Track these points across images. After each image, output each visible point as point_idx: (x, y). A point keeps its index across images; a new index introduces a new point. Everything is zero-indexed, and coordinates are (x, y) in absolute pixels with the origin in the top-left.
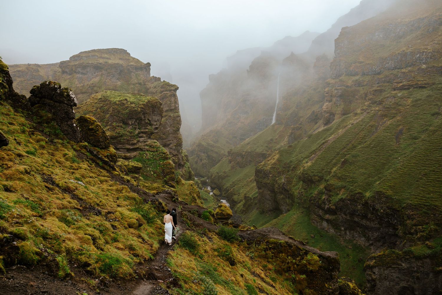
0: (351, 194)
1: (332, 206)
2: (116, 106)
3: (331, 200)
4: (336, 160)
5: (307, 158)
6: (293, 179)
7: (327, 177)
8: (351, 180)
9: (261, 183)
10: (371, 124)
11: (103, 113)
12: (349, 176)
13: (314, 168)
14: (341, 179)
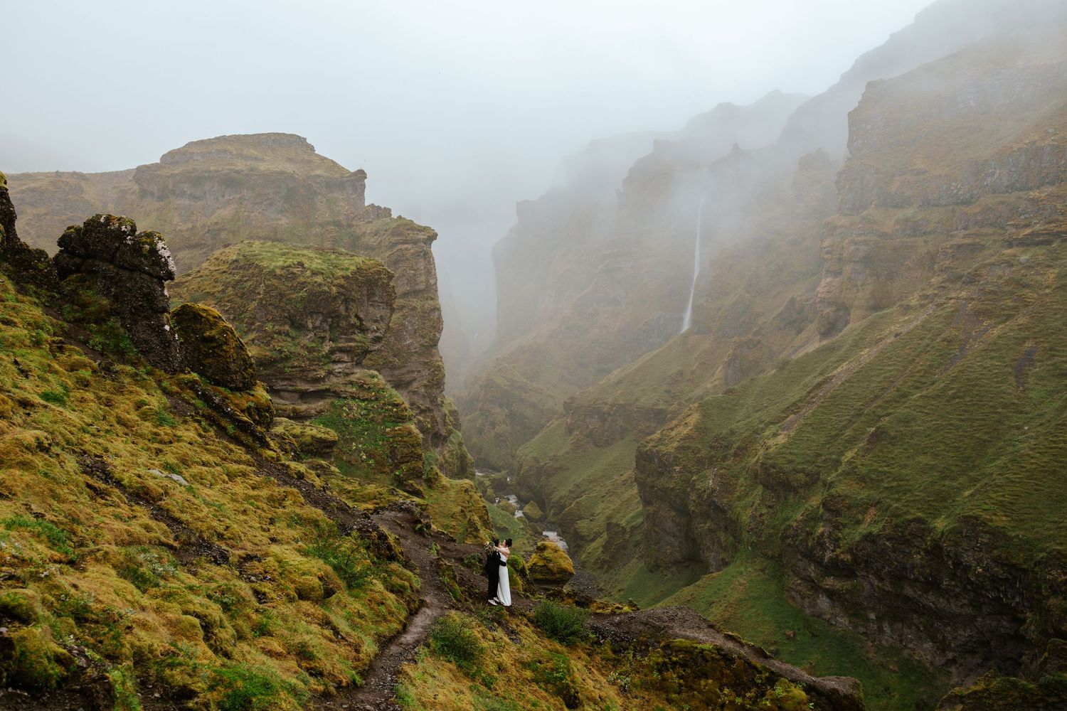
0: (895, 521)
1: (842, 553)
2: (275, 282)
3: (839, 539)
4: (855, 430)
5: (774, 423)
6: (738, 478)
8: (895, 484)
9: (652, 487)
10: (946, 334)
11: (241, 298)
12: (890, 473)
13: (795, 451)
14: (868, 480)
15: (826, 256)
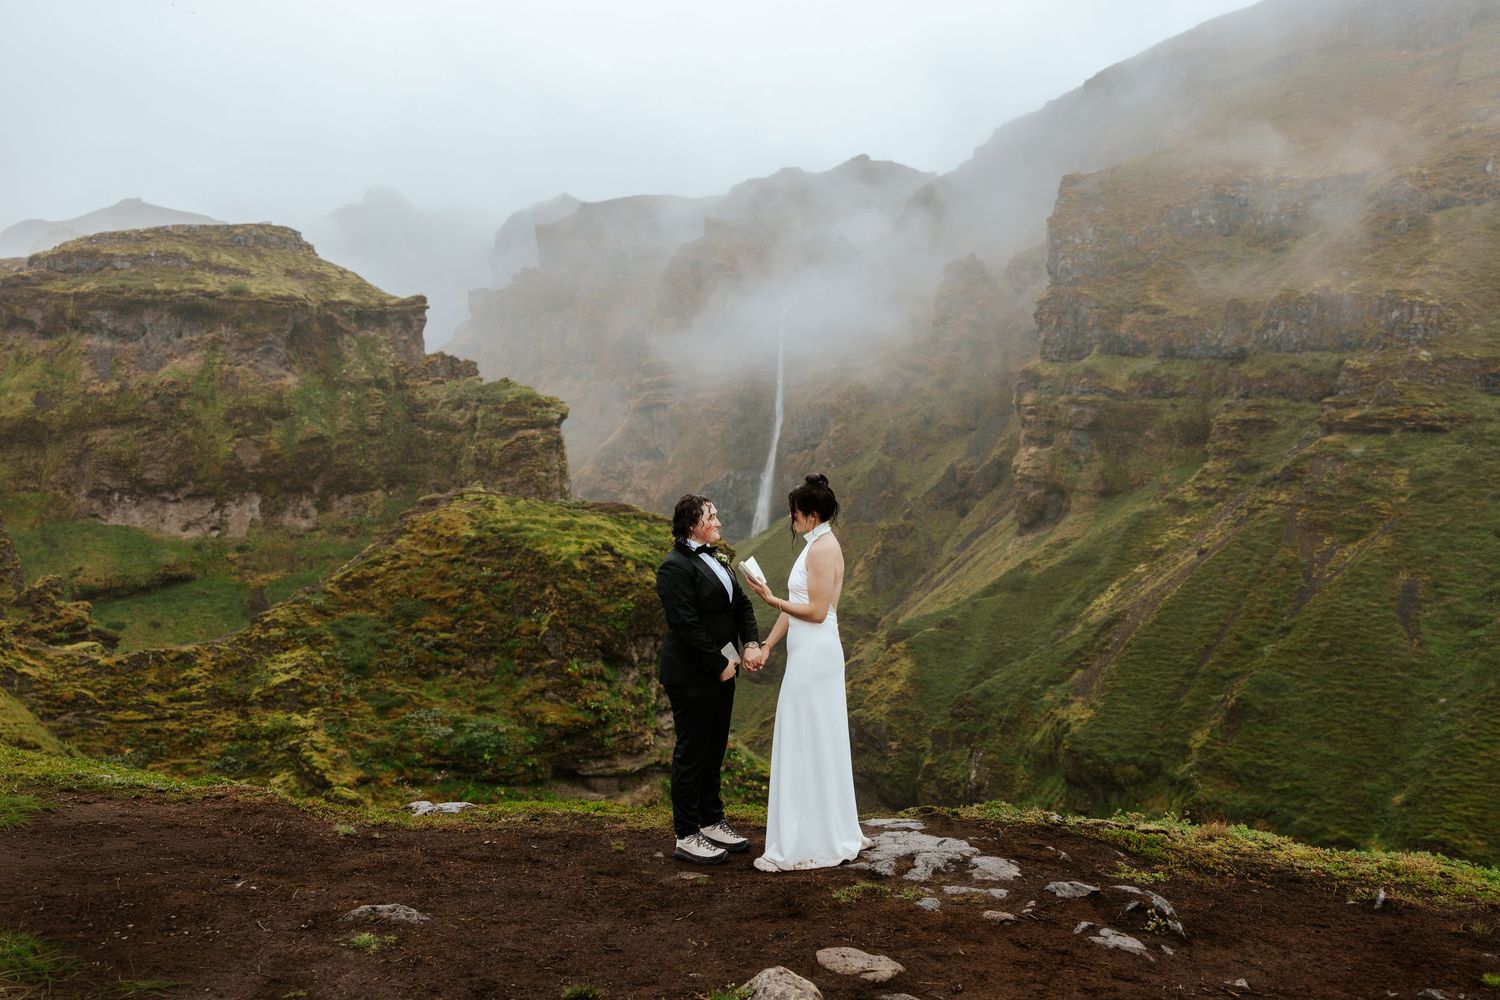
2: (573, 583)
4: (1192, 698)
5: (1053, 683)
6: (1014, 766)
7: (1175, 769)
8: (1287, 785)
10: (1279, 557)
11: (501, 610)
12: (1276, 768)
13: (1115, 731)
14: (1243, 778)
15: (1029, 417)
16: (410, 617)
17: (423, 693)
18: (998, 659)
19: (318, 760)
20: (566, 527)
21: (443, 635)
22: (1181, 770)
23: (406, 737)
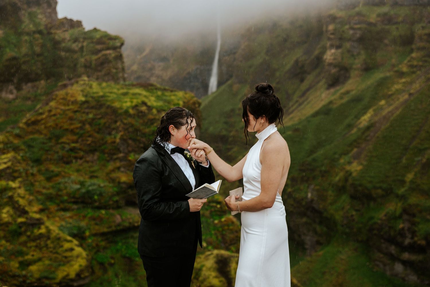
1: (418, 240)
3: (416, 231)
5: (344, 154)
6: (327, 191)
7: (399, 190)
15: (331, 36)
16: (58, 137)
17: (66, 170)
18: (320, 145)
19: (22, 202)
20: (125, 94)
21: (73, 145)
22: (401, 191)
23: (60, 190)
